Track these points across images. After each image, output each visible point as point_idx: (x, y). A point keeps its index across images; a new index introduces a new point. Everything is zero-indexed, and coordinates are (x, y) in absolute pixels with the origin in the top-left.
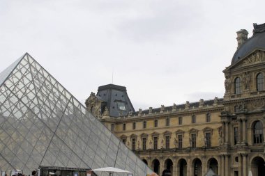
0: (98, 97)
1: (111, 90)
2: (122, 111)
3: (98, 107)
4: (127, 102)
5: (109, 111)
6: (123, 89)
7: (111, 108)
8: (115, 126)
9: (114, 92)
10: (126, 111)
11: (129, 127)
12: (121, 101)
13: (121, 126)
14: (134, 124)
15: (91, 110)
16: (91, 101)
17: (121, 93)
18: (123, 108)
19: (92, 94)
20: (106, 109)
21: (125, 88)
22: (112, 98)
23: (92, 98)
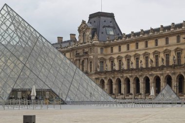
0: (89, 25)
1: (100, 17)
2: (110, 35)
3: (88, 34)
4: (116, 27)
5: (98, 36)
6: (111, 16)
7: (100, 33)
8: (104, 49)
9: (103, 18)
10: (114, 35)
11: (116, 49)
12: (109, 27)
13: (109, 49)
14: (120, 47)
15: (83, 36)
16: (83, 28)
17: (110, 19)
18: (112, 33)
19: (84, 22)
20: (96, 35)
21: (113, 14)
22: (101, 25)
23: (83, 25)
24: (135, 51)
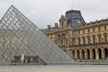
0: (66, 18)
1: (72, 13)
2: (78, 24)
3: (65, 23)
4: (81, 19)
5: (71, 24)
7: (72, 23)
8: (75, 32)
9: (74, 14)
10: (81, 24)
11: (81, 32)
12: (77, 19)
13: (78, 32)
14: (84, 31)
15: (62, 24)
16: (62, 20)
17: (78, 14)
18: (79, 22)
19: (62, 16)
20: (70, 24)
21: (80, 11)
22: (73, 18)
23: (62, 18)
24: (93, 33)
